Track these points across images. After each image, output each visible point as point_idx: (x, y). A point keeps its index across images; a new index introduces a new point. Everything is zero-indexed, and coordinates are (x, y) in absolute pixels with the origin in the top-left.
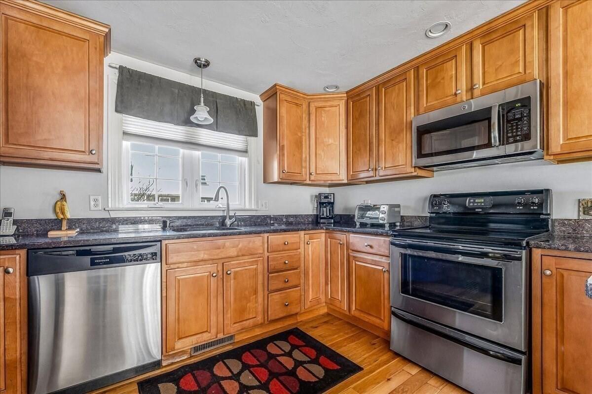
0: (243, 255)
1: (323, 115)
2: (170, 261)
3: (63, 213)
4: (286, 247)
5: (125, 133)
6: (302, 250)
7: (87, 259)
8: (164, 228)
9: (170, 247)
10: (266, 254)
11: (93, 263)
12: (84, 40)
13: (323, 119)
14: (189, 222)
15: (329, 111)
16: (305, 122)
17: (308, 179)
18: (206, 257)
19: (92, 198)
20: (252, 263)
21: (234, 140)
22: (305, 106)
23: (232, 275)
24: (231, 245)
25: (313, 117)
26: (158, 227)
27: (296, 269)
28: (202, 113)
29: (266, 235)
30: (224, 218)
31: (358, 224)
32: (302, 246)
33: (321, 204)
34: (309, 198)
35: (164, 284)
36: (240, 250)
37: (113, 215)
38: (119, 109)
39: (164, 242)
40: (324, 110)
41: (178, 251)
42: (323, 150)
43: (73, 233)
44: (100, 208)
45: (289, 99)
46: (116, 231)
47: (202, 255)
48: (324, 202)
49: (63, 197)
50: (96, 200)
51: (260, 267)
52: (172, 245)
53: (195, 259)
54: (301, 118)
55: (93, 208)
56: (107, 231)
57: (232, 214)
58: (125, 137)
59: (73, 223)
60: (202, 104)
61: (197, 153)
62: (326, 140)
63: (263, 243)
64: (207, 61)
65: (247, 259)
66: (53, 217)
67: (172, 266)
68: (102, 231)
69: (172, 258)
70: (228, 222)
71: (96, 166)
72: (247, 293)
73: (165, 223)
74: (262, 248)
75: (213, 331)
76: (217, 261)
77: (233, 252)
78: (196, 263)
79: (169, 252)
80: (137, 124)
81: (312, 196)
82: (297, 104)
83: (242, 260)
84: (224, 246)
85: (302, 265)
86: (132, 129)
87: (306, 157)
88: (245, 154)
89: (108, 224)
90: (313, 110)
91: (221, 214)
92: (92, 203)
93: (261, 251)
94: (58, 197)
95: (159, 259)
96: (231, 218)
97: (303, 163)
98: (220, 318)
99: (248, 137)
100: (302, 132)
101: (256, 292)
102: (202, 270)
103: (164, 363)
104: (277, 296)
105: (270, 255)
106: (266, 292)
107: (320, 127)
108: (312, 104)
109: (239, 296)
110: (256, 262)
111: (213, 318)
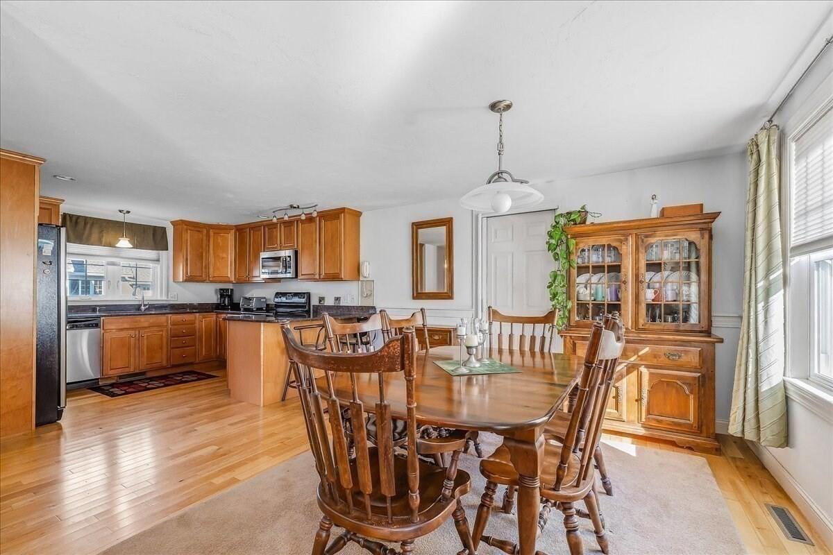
0: (153, 327)
1: (219, 238)
2: (105, 328)
4: (185, 322)
6: (197, 325)
9: (106, 321)
10: (170, 326)
12: (48, 209)
13: (219, 241)
15: (223, 236)
16: (205, 242)
17: (207, 280)
18: (128, 327)
20: (159, 331)
21: (151, 254)
22: (205, 232)
23: (145, 337)
24: (144, 321)
25: (212, 240)
27: (193, 336)
28: (124, 242)
29: (170, 315)
30: (141, 305)
31: (242, 309)
32: (197, 322)
33: (222, 296)
34: (213, 292)
36: (152, 323)
39: (102, 318)
40: (220, 236)
41: (110, 323)
42: (219, 261)
47: (126, 326)
48: (223, 293)
51: (165, 334)
53: (120, 327)
54: (202, 240)
57: (146, 303)
60: (124, 236)
62: (221, 255)
63: (167, 320)
64: (128, 211)
65: (155, 329)
69: (107, 327)
70: (143, 308)
72: (155, 348)
76: (135, 329)
77: (146, 324)
78: (122, 330)
79: (105, 324)
81: (216, 290)
82: (199, 231)
83: (152, 329)
84: (140, 321)
85: (197, 334)
87: (206, 266)
88: (157, 262)
90: (212, 234)
91: (139, 303)
93: (165, 324)
95: (99, 327)
96: (145, 305)
97: (204, 270)
98: (137, 361)
99: (161, 252)
100: (202, 249)
101: (161, 348)
102: (124, 334)
103: (100, 383)
104: (177, 351)
105: (172, 327)
106: (169, 347)
107: (216, 246)
108: (211, 230)
109: (150, 349)
110: (162, 331)
111: (132, 359)
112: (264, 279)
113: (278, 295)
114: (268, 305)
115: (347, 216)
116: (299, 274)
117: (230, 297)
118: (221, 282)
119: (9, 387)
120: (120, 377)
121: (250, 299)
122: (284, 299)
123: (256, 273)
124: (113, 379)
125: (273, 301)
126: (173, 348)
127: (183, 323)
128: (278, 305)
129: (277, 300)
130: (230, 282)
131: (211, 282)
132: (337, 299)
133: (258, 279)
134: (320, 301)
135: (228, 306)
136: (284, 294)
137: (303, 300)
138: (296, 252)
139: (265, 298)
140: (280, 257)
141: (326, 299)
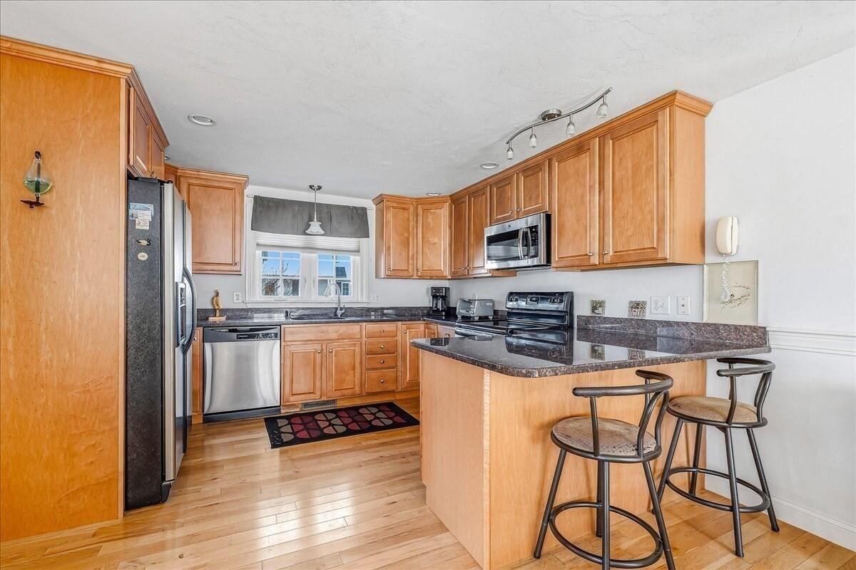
0: (343, 339)
1: (429, 216)
2: (286, 339)
3: (218, 305)
4: (383, 334)
5: (258, 245)
6: (399, 338)
7: (235, 335)
8: (287, 316)
9: (287, 330)
10: (364, 339)
11: (239, 338)
12: (231, 189)
13: (429, 220)
14: (307, 312)
15: (434, 213)
16: (412, 223)
17: (415, 275)
18: (313, 338)
19: (235, 294)
20: (351, 345)
21: (348, 243)
22: (412, 209)
23: (334, 353)
24: (334, 331)
25: (420, 219)
26: (283, 315)
27: (394, 353)
28: (315, 227)
29: (364, 324)
30: (336, 309)
31: (459, 317)
32: (399, 334)
33: (435, 297)
34: (424, 292)
35: (282, 355)
36: (341, 334)
37: (249, 306)
38: (254, 228)
39: (284, 326)
40: (430, 212)
41: (292, 333)
42: (429, 249)
43: (223, 319)
44: (240, 301)
45: (395, 205)
46: (251, 318)
47: (310, 337)
48: (437, 294)
49: (217, 294)
50: (237, 295)
51: (357, 349)
52: (288, 328)
53: (306, 339)
54: (408, 219)
55: (235, 301)
56: (245, 318)
57: (344, 306)
58: (258, 247)
59: (223, 312)
60: (315, 220)
61: (314, 256)
62: (432, 239)
63: (361, 330)
64: (319, 186)
65: (346, 342)
66: (211, 307)
67: (289, 344)
68: (242, 318)
69: (288, 338)
70: (339, 313)
71: (239, 273)
72: (346, 368)
73: (287, 312)
74: (359, 334)
75: (318, 393)
76: (321, 342)
77: (334, 336)
78: (306, 342)
79: (286, 333)
80: (266, 238)
82: (404, 209)
83: (342, 342)
84: (327, 332)
85: (400, 350)
86: (262, 241)
87: (413, 255)
88: (357, 253)
89: (246, 313)
90: (420, 211)
91: (335, 306)
92: (235, 298)
93: (359, 336)
94: (214, 294)
95: (279, 338)
96: (341, 309)
97: (410, 262)
98: (324, 385)
99: (360, 239)
100: (408, 232)
101: (354, 369)
102: (310, 348)
103: (282, 411)
104: (374, 374)
105: (368, 340)
106: (364, 370)
107: (426, 227)
108: (419, 206)
109: (340, 370)
110: (355, 345)
111: (318, 384)
112: (490, 271)
113: (512, 295)
114: (496, 312)
115: (678, 113)
116: (555, 257)
117: (445, 298)
118: (431, 278)
119: (83, 448)
120: (306, 405)
121: (470, 302)
122: (523, 304)
123: (478, 263)
124: (298, 407)
125: (506, 305)
126: (368, 369)
127: (382, 334)
128: (511, 313)
129: (510, 304)
130: (444, 278)
131: (421, 278)
132: (637, 306)
133: (483, 271)
134: (594, 309)
135: (442, 311)
136: (522, 295)
137: (562, 307)
138: (548, 218)
139: (491, 301)
140: (517, 231)
141: (607, 305)
